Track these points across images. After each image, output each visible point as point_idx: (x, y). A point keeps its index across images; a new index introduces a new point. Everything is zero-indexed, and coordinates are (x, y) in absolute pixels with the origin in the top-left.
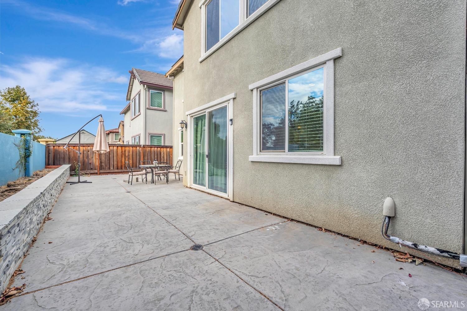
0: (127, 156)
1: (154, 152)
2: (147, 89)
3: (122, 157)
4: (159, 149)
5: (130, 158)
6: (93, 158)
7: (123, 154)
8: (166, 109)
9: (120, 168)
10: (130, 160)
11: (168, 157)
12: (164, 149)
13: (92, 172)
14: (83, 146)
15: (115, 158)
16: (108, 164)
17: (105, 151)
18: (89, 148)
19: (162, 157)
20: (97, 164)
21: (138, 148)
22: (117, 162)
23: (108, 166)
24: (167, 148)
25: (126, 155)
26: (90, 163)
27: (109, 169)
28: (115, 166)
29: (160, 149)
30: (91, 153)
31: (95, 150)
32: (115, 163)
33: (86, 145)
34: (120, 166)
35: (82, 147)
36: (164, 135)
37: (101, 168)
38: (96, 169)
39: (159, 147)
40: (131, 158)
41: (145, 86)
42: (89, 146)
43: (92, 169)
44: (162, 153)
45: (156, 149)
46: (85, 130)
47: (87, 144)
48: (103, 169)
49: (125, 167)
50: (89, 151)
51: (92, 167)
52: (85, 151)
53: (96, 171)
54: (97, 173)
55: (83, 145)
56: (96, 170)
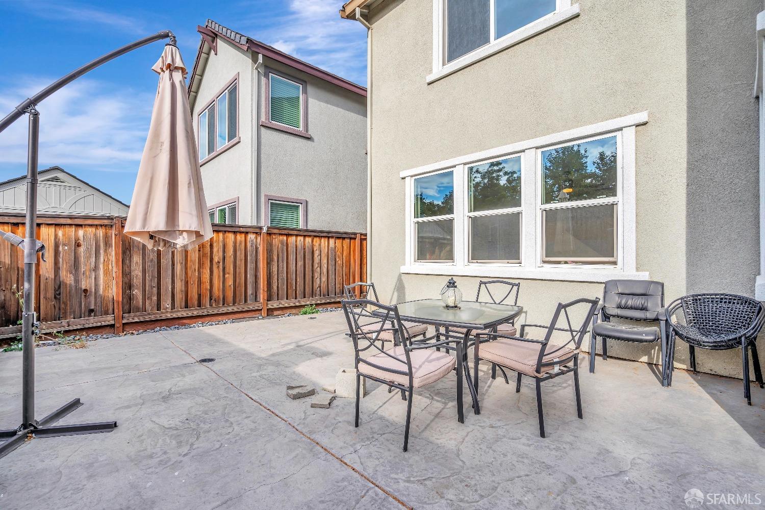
0: (219, 262)
1: (296, 247)
2: (262, 70)
3: (201, 265)
4: (308, 240)
5: (227, 270)
6: (96, 269)
7: (205, 255)
8: (311, 132)
9: (196, 303)
10: (227, 276)
11: (332, 263)
12: (323, 240)
13: (92, 321)
14: (56, 225)
15: (178, 268)
16: (155, 290)
17: (194, 238)
18: (81, 232)
19: (316, 265)
20: (112, 291)
21: (251, 237)
22: (187, 283)
23: (155, 298)
24: (329, 237)
25: (216, 259)
26: (85, 291)
27: (159, 309)
28: (179, 296)
29: (312, 242)
30: (88, 250)
31: (138, 228)
32: (179, 285)
33: (69, 221)
34: (196, 296)
35: (52, 230)
36: (304, 204)
37: (127, 307)
38: (110, 311)
39: (310, 236)
40: (232, 269)
41: (260, 56)
42: (81, 226)
43: (92, 311)
44: (317, 253)
45: (300, 239)
46: (63, 171)
47: (71, 217)
48: (138, 310)
49: (211, 299)
50: (79, 245)
51: (93, 302)
52: (64, 245)
53: (109, 319)
54: (112, 326)
55: (57, 222)
56: (106, 313)
